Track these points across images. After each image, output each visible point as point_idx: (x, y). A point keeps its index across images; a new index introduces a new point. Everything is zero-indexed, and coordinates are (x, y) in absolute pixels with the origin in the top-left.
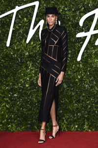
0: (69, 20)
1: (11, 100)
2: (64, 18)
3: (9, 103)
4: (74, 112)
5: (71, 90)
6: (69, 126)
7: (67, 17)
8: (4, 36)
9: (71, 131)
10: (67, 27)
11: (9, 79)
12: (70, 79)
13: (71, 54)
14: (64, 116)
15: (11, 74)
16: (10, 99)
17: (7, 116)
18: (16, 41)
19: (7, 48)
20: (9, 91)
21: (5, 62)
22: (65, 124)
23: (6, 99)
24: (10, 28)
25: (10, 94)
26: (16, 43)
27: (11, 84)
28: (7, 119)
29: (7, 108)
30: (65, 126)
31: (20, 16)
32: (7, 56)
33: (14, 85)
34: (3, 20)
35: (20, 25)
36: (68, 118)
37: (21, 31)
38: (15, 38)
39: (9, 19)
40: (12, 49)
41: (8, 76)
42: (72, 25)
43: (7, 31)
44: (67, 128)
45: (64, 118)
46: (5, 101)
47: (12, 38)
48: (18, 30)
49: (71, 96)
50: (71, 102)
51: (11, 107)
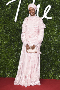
0: (57, 5)
1: (17, 57)
2: (53, 4)
3: (15, 59)
4: (58, 66)
5: (57, 52)
6: (54, 76)
7: (56, 3)
8: (13, 14)
9: (56, 79)
10: (56, 9)
11: (15, 43)
12: (56, 44)
13: (58, 28)
14: (51, 69)
15: (17, 40)
16: (15, 56)
17: (13, 68)
18: (21, 18)
19: (15, 22)
20: (15, 51)
21: (13, 32)
22: (52, 74)
23: (13, 56)
24: (17, 9)
25: (16, 53)
26: (21, 19)
27: (17, 46)
28: (14, 70)
29: (14, 63)
30: (52, 76)
31: (24, 2)
32: (15, 28)
33: (19, 47)
34: (13, 4)
35: (24, 7)
36: (54, 71)
37: (24, 12)
38: (20, 16)
39: (17, 3)
40: (18, 23)
41: (15, 41)
42: (59, 8)
43: (15, 11)
44: (53, 77)
45: (51, 70)
46: (12, 57)
47: (18, 16)
48: (23, 11)
49: (57, 56)
50: (56, 60)
51: (16, 62)
